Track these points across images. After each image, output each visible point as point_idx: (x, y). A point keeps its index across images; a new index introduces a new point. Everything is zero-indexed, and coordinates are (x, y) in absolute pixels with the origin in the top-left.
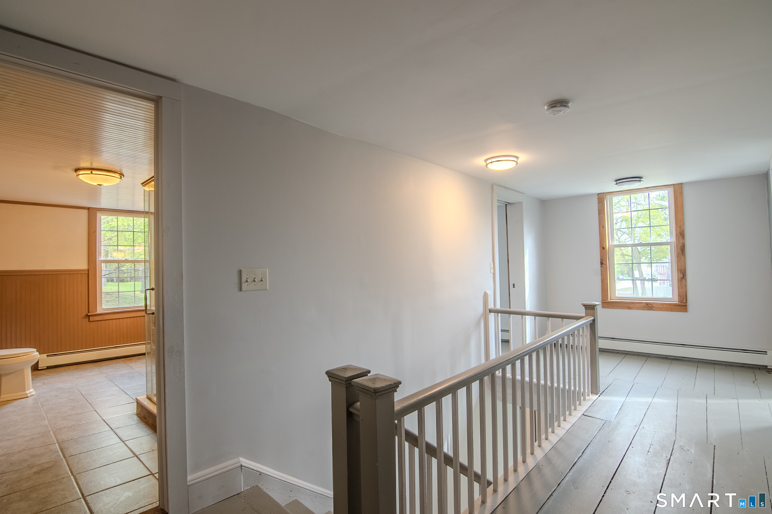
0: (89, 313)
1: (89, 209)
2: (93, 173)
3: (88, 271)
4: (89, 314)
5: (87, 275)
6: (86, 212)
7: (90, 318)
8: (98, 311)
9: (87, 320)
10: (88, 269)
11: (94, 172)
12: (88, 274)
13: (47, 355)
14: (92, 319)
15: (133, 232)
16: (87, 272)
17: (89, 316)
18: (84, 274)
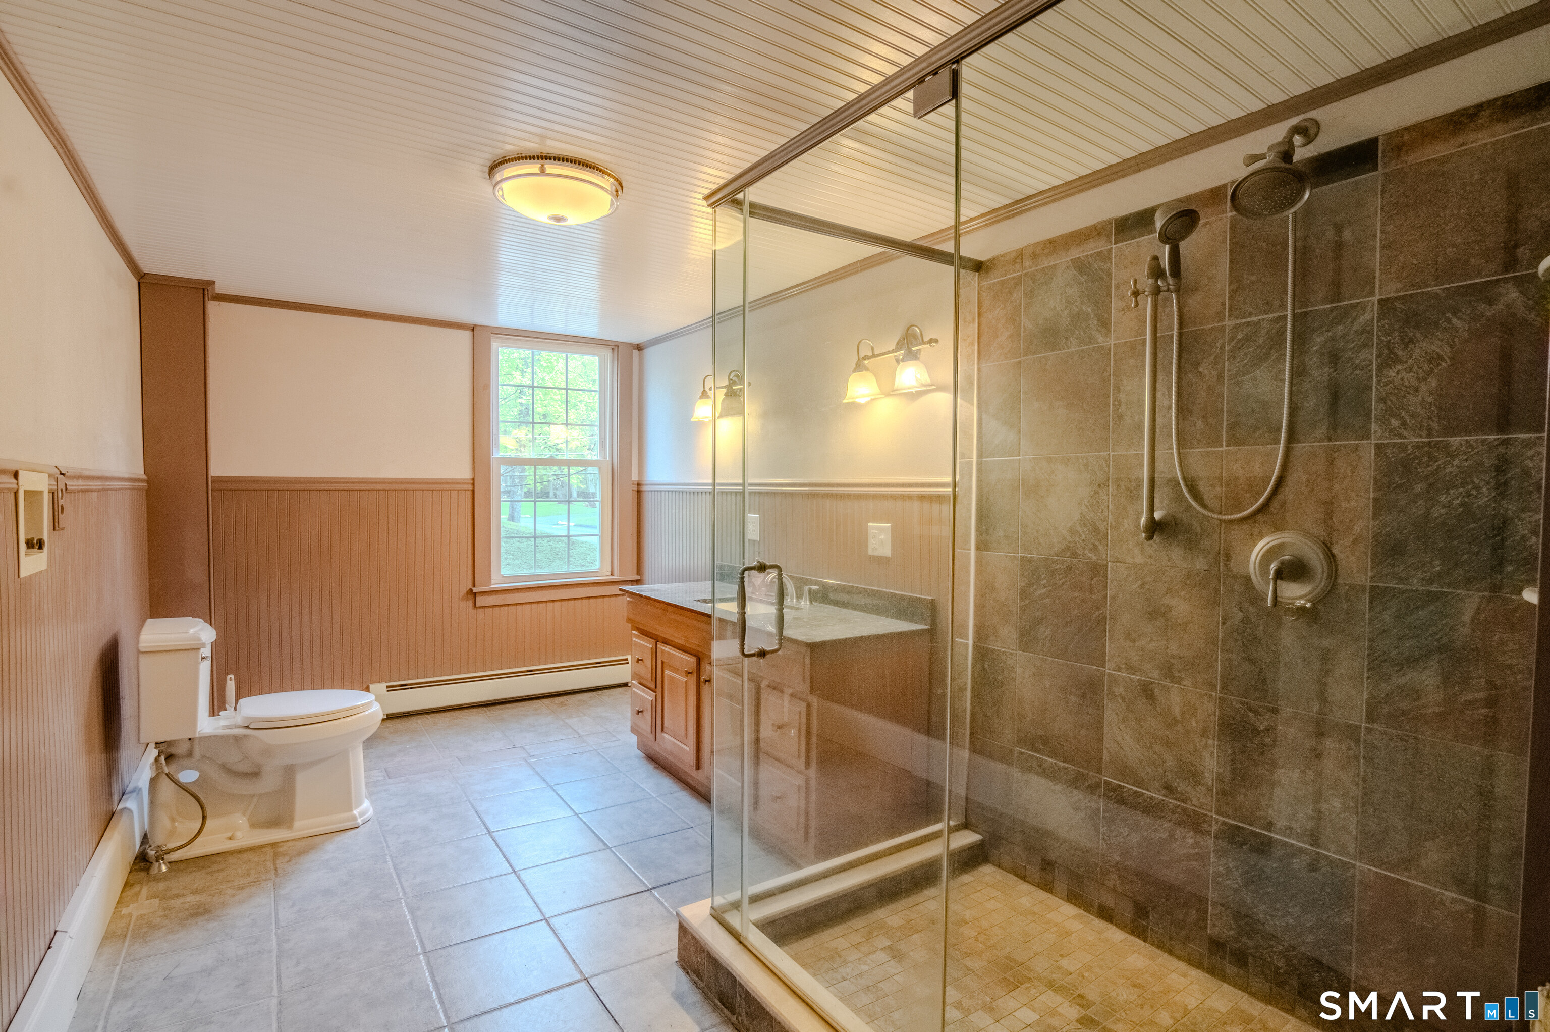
0: (474, 586)
1: (473, 329)
2: (547, 172)
3: (473, 484)
4: (475, 590)
5: (469, 494)
6: (467, 334)
7: (478, 598)
8: (493, 582)
9: (471, 603)
10: (473, 479)
11: (551, 168)
12: (473, 491)
13: (388, 687)
14: (481, 601)
15: (564, 391)
16: (470, 487)
17: (475, 594)
18: (464, 492)
